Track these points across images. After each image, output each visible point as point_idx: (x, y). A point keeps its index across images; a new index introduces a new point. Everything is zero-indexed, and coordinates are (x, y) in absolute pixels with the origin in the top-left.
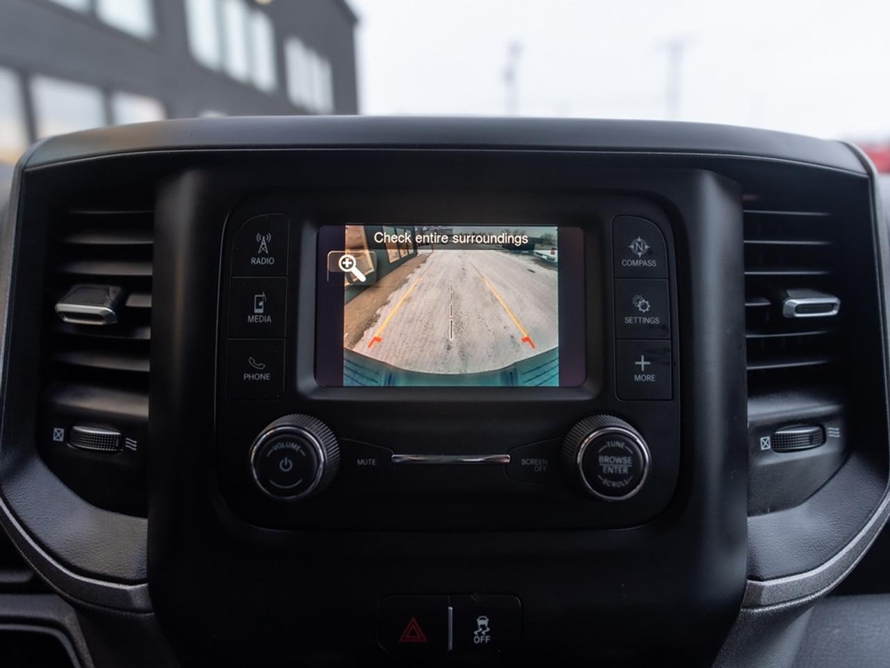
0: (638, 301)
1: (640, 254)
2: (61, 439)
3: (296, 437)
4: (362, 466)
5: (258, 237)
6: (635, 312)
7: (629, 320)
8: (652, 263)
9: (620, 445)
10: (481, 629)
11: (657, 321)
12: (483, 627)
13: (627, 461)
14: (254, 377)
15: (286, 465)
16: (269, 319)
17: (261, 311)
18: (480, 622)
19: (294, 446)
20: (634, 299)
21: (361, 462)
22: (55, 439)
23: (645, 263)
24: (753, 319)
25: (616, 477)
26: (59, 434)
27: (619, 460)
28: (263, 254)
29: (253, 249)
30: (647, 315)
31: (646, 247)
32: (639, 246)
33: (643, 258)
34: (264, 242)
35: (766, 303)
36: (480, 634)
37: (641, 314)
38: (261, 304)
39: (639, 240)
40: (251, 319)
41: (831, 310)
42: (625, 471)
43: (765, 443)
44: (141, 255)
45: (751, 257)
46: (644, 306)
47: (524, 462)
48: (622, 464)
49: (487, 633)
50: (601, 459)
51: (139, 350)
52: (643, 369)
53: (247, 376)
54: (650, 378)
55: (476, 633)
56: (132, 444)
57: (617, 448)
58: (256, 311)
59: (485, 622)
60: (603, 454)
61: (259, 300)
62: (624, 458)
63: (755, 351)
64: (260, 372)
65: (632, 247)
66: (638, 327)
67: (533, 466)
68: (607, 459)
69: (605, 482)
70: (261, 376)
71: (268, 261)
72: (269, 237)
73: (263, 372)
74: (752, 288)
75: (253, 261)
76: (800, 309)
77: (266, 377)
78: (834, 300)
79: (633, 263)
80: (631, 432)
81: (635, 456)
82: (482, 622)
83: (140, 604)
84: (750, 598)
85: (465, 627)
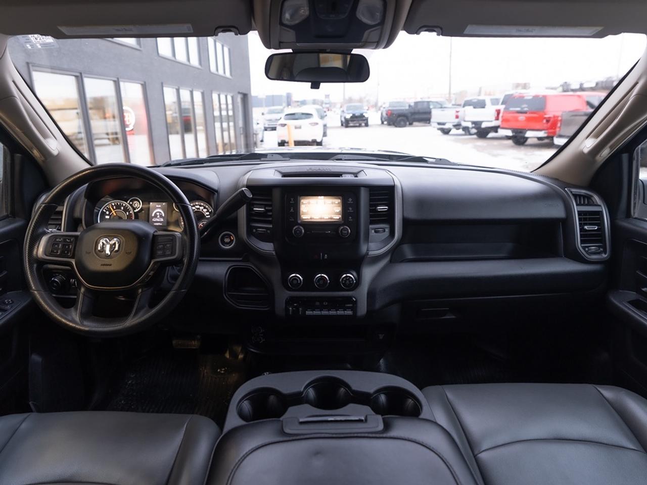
3: (299, 228)
4: (308, 233)
6: (349, 210)
8: (352, 202)
11: (353, 211)
15: (298, 232)
17: (292, 210)
24: (371, 211)
25: (345, 234)
26: (254, 231)
29: (291, 200)
32: (350, 200)
34: (292, 199)
35: (373, 208)
39: (350, 198)
40: (290, 211)
41: (386, 209)
43: (373, 231)
44: (270, 200)
45: (371, 200)
47: (332, 232)
48: (346, 232)
49: (327, 257)
51: (270, 216)
53: (290, 220)
54: (351, 221)
55: (325, 257)
56: (269, 231)
57: (345, 229)
60: (343, 230)
61: (292, 208)
63: (371, 216)
64: (292, 219)
66: (349, 212)
67: (333, 234)
69: (343, 235)
71: (293, 202)
74: (371, 205)
75: (290, 202)
76: (379, 209)
78: (387, 207)
79: (349, 202)
80: (348, 228)
81: (348, 231)
82: (326, 255)
83: (274, 254)
84: (367, 254)
85: (323, 256)
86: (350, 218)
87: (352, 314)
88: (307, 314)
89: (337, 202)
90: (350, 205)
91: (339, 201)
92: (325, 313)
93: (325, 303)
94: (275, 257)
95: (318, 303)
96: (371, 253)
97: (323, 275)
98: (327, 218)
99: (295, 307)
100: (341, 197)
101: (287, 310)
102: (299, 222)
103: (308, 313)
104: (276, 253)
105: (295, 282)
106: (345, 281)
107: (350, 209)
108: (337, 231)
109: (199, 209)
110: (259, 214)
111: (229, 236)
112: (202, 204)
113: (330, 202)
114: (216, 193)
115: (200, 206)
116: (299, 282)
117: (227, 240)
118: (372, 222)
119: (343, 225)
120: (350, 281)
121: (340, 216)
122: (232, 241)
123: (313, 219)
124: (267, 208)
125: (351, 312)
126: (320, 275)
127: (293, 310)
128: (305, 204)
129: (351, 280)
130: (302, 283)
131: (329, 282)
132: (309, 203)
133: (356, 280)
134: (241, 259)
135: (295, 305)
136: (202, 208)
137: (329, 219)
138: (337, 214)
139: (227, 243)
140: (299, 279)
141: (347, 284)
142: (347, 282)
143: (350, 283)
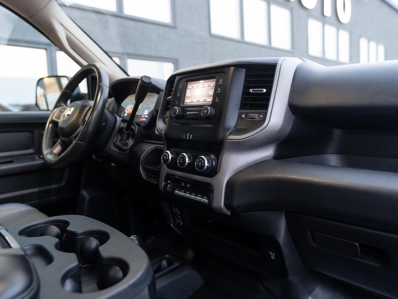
7: (217, 92)
9: (206, 109)
15: (174, 112)
19: (175, 109)
33: (221, 82)
34: (181, 85)
37: (219, 91)
39: (221, 79)
41: (263, 91)
43: (243, 116)
48: (206, 111)
50: (204, 111)
53: (176, 103)
54: (218, 101)
58: (178, 94)
69: (204, 114)
75: (179, 88)
76: (253, 91)
77: (178, 103)
81: (208, 111)
83: (163, 133)
86: (217, 99)
87: (207, 203)
89: (212, 85)
90: (220, 86)
91: (214, 83)
92: (187, 195)
93: (189, 186)
94: (164, 135)
95: (183, 184)
98: (202, 100)
100: (216, 80)
102: (182, 105)
103: (176, 192)
105: (165, 158)
106: (198, 162)
107: (219, 89)
113: (207, 86)
116: (168, 158)
120: (202, 163)
121: (212, 98)
123: (193, 102)
125: (206, 200)
128: (190, 89)
129: (203, 161)
130: (170, 160)
132: (193, 88)
135: (169, 182)
138: (210, 96)
140: (168, 156)
141: (200, 166)
142: (200, 163)
143: (202, 165)
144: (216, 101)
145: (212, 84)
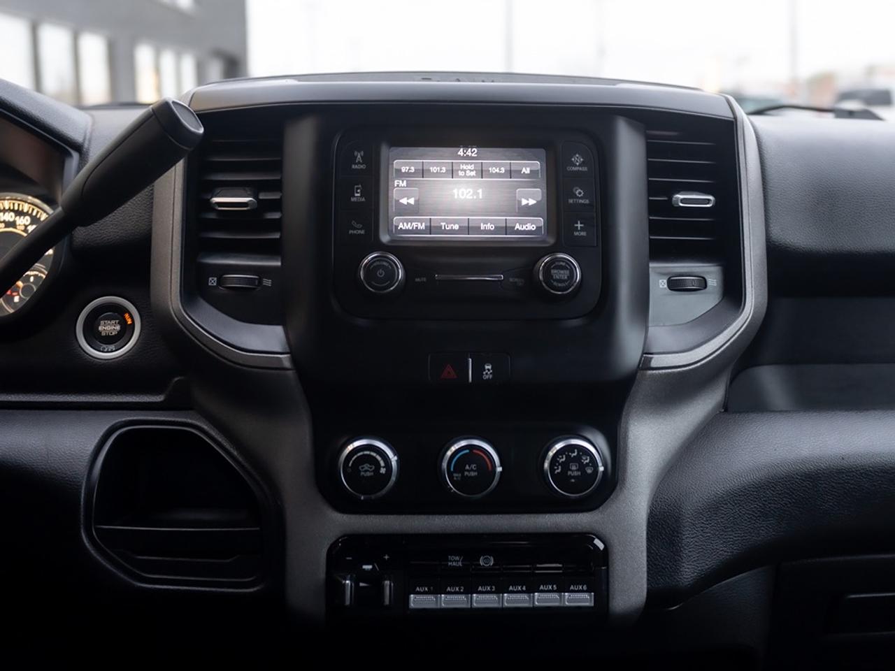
0: (576, 190)
1: (578, 164)
2: (215, 284)
3: (383, 260)
4: (418, 282)
5: (356, 153)
6: (575, 196)
7: (571, 201)
8: (585, 169)
9: (564, 264)
10: (487, 371)
11: (587, 202)
12: (489, 370)
13: (567, 272)
14: (355, 232)
15: (380, 274)
16: (363, 199)
17: (359, 195)
18: (487, 367)
19: (385, 263)
20: (574, 190)
21: (418, 280)
22: (210, 284)
23: (580, 169)
24: (653, 208)
25: (560, 281)
26: (213, 281)
27: (562, 272)
28: (359, 163)
29: (353, 160)
30: (581, 198)
31: (582, 160)
32: (578, 159)
33: (579, 166)
34: (359, 156)
35: (666, 199)
36: (487, 374)
37: (578, 198)
38: (359, 191)
39: (577, 155)
40: (353, 199)
41: (708, 203)
42: (566, 278)
43: (663, 283)
45: (651, 169)
46: (580, 193)
47: (511, 280)
48: (564, 274)
49: (491, 373)
50: (552, 271)
51: (276, 225)
52: (579, 229)
53: (351, 232)
54: (583, 234)
55: (484, 373)
56: (267, 282)
57: (561, 265)
58: (356, 195)
59: (490, 367)
60: (553, 268)
61: (357, 189)
62: (565, 271)
63: (654, 227)
64: (359, 229)
65: (573, 159)
66: (575, 205)
67: (516, 282)
68: (556, 271)
69: (555, 283)
70: (359, 232)
71: (362, 167)
72: (362, 153)
73: (361, 229)
74: (652, 188)
75: (353, 166)
76: (683, 201)
77: (363, 232)
78: (711, 198)
79: (574, 169)
81: (572, 270)
82: (488, 367)
83: (287, 364)
84: (645, 365)
85: (478, 370)
86: (579, 225)
87: (590, 603)
88: (412, 605)
89: (527, 171)
90: (577, 178)
91: (537, 165)
92: (484, 600)
93: (486, 562)
95: (455, 562)
96: (657, 361)
97: (476, 442)
98: (491, 226)
99: (365, 576)
100: (542, 152)
101: (332, 587)
102: (385, 238)
103: (418, 601)
104: (294, 360)
105: (366, 471)
106: (565, 466)
107: (578, 192)
108: (528, 272)
109: (13, 224)
110: (232, 218)
111: (119, 312)
112: (26, 208)
113: (502, 170)
114: (75, 155)
115: (19, 213)
116: (383, 471)
117: (108, 328)
118: (659, 251)
119: (551, 250)
120: (582, 467)
121: (541, 221)
122: (126, 331)
123: (439, 230)
124: (262, 197)
125: (586, 596)
126: (463, 443)
127: (356, 588)
129: (586, 460)
130: (393, 478)
131: (499, 469)
132: (423, 172)
133: (605, 465)
134: (159, 399)
135: (368, 567)
136: (27, 220)
137: (498, 230)
138: (528, 211)
139: (110, 340)
140: (382, 464)
141: (574, 477)
142: (574, 468)
143: (584, 472)
144: (576, 234)
145: (526, 166)
